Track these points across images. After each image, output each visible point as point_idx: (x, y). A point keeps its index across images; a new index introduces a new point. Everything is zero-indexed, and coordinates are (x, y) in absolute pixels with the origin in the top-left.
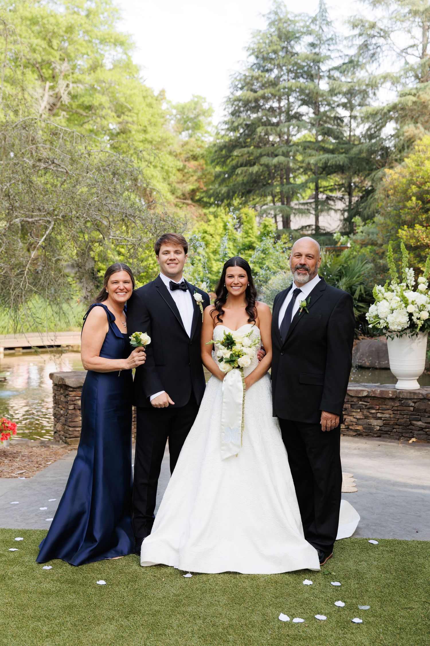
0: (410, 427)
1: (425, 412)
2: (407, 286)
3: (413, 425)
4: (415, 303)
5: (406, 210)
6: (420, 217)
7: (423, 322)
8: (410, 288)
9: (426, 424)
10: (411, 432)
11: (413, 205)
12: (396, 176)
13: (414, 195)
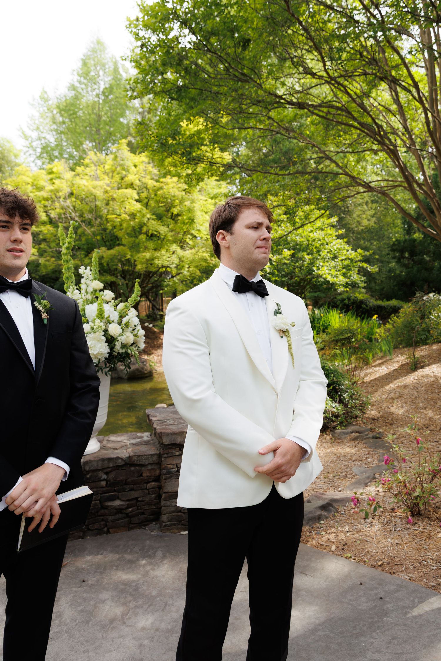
0: (102, 511)
1: (126, 484)
3: (106, 508)
9: (127, 503)
10: (103, 520)
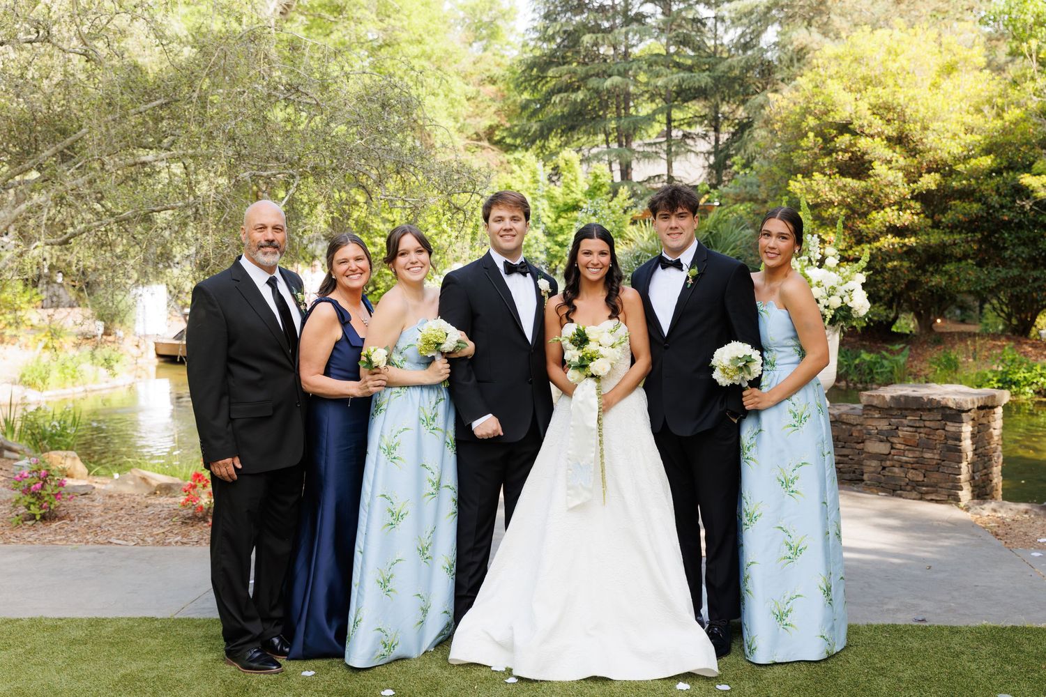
2: (810, 260)
4: (821, 284)
5: (800, 151)
6: (820, 161)
7: (833, 311)
8: (814, 263)
11: (810, 145)
12: (785, 103)
13: (812, 129)
